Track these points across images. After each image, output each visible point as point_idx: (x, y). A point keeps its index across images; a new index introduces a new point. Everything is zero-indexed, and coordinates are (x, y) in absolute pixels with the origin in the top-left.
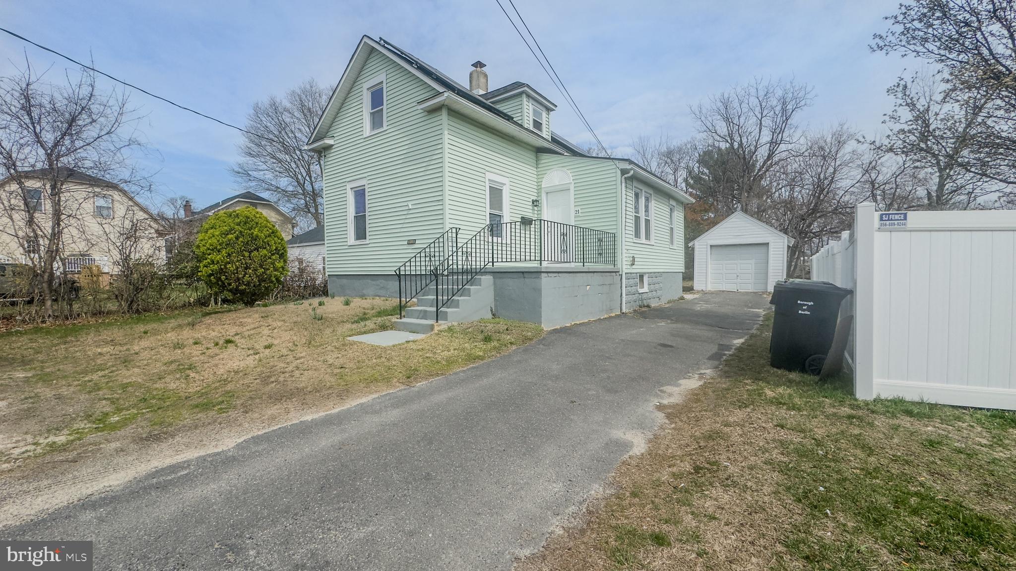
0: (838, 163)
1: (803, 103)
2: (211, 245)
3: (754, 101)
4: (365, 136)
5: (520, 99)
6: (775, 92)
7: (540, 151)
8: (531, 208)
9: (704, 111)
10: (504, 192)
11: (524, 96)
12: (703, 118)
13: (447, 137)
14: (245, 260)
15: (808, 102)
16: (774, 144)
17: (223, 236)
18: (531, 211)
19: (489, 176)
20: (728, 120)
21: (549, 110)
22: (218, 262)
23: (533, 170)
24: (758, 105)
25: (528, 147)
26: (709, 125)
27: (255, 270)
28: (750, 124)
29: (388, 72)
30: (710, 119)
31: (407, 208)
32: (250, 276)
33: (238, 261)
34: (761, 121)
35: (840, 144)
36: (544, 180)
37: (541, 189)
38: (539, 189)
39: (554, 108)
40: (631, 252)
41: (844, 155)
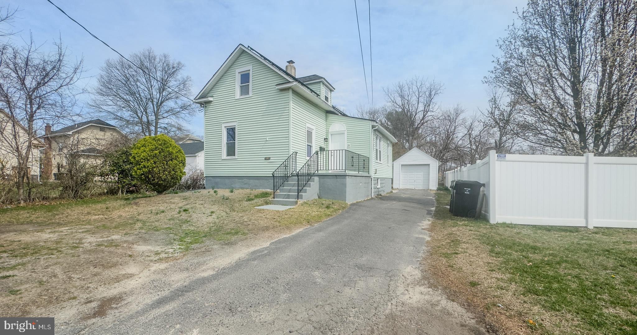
0: (456, 124)
1: (439, 92)
2: (143, 157)
3: (415, 88)
4: (236, 98)
5: (319, 85)
6: (426, 84)
7: (328, 112)
8: (323, 142)
9: (390, 91)
10: (313, 133)
11: (321, 83)
12: (389, 95)
13: (291, 105)
14: (164, 166)
15: (442, 91)
16: (425, 112)
17: (151, 151)
18: (323, 144)
19: (308, 125)
20: (402, 97)
21: (331, 91)
22: (148, 166)
23: (324, 122)
24: (417, 90)
25: (322, 110)
26: (393, 99)
27: (170, 172)
28: (414, 100)
29: (254, 66)
30: (393, 95)
31: (265, 140)
32: (167, 176)
33: (160, 166)
34: (418, 99)
35: (457, 115)
36: (330, 128)
37: (328, 132)
38: (327, 133)
39: (334, 90)
40: (375, 167)
41: (459, 120)
